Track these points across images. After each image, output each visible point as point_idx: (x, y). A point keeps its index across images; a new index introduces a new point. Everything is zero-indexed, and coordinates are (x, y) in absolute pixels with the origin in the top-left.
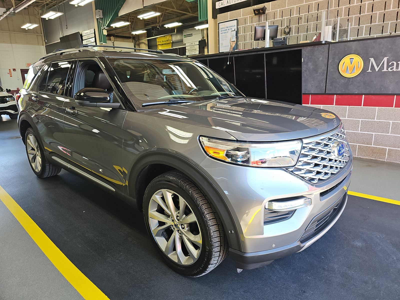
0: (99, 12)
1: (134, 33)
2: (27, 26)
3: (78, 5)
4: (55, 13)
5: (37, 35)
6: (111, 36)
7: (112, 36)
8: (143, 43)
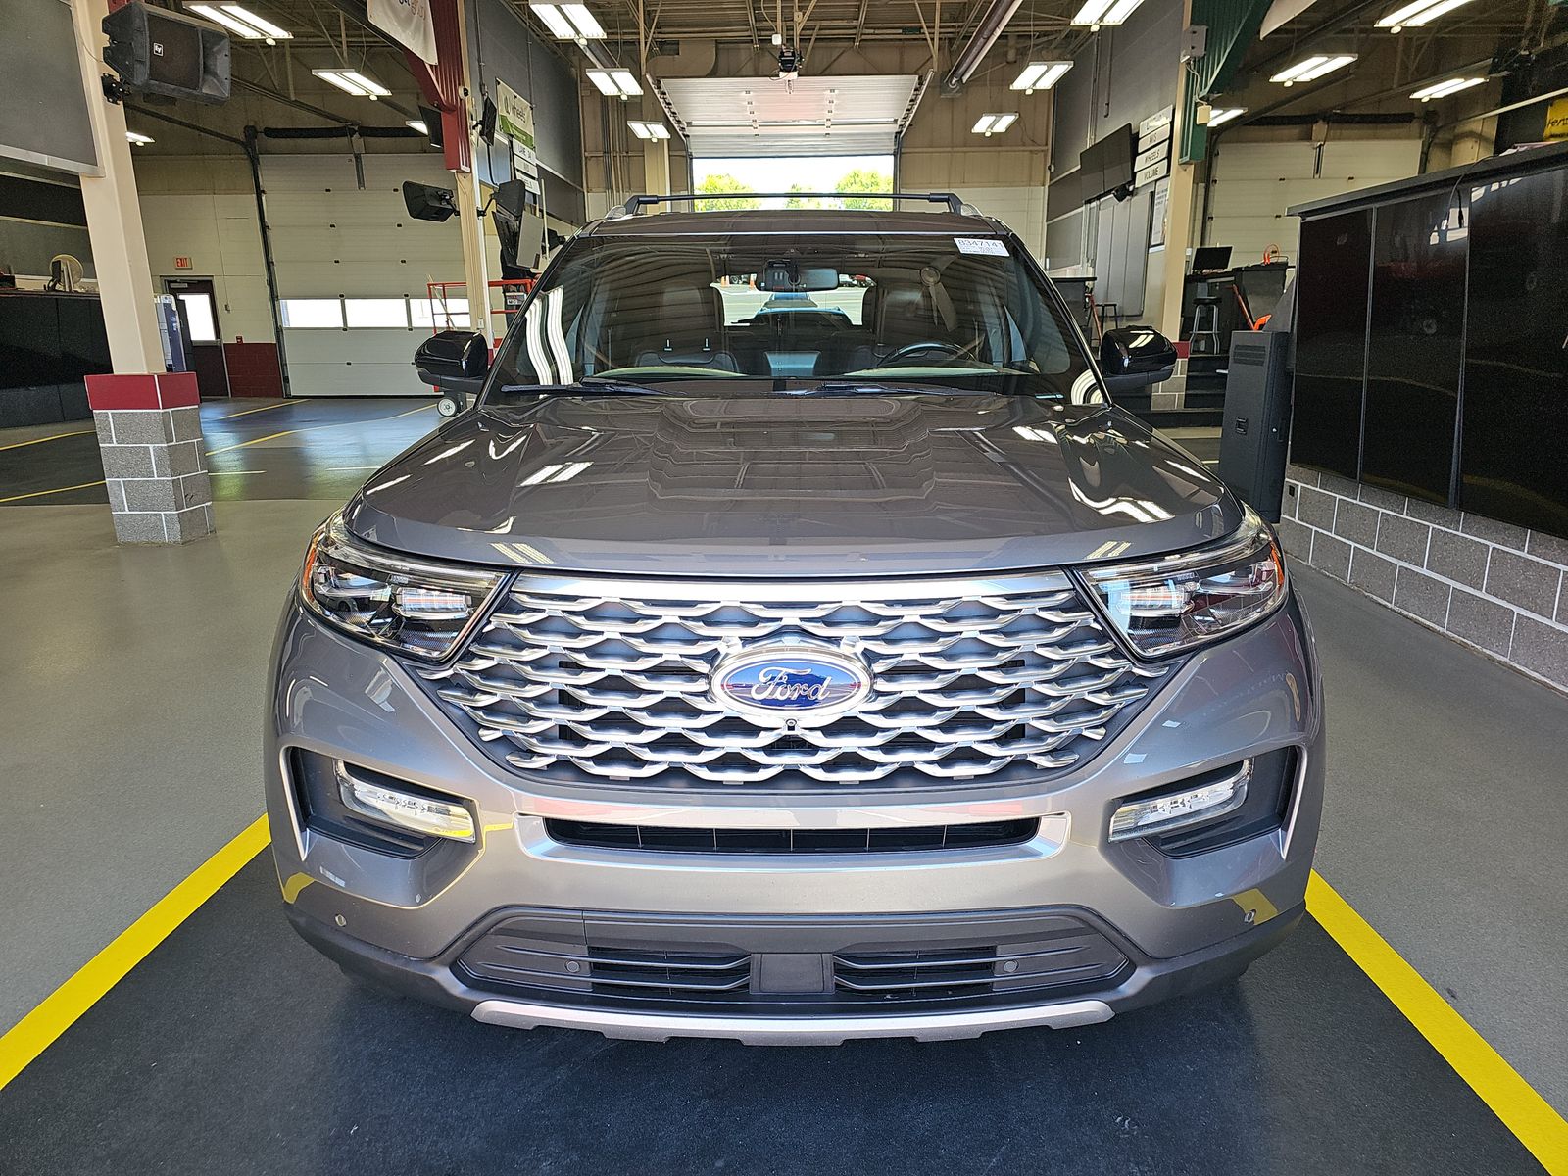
0: (1194, 33)
1: (1424, 95)
2: (983, 125)
3: (1101, 23)
4: (1045, 68)
5: (1031, 151)
6: (1317, 122)
7: (1321, 121)
8: (1471, 135)
